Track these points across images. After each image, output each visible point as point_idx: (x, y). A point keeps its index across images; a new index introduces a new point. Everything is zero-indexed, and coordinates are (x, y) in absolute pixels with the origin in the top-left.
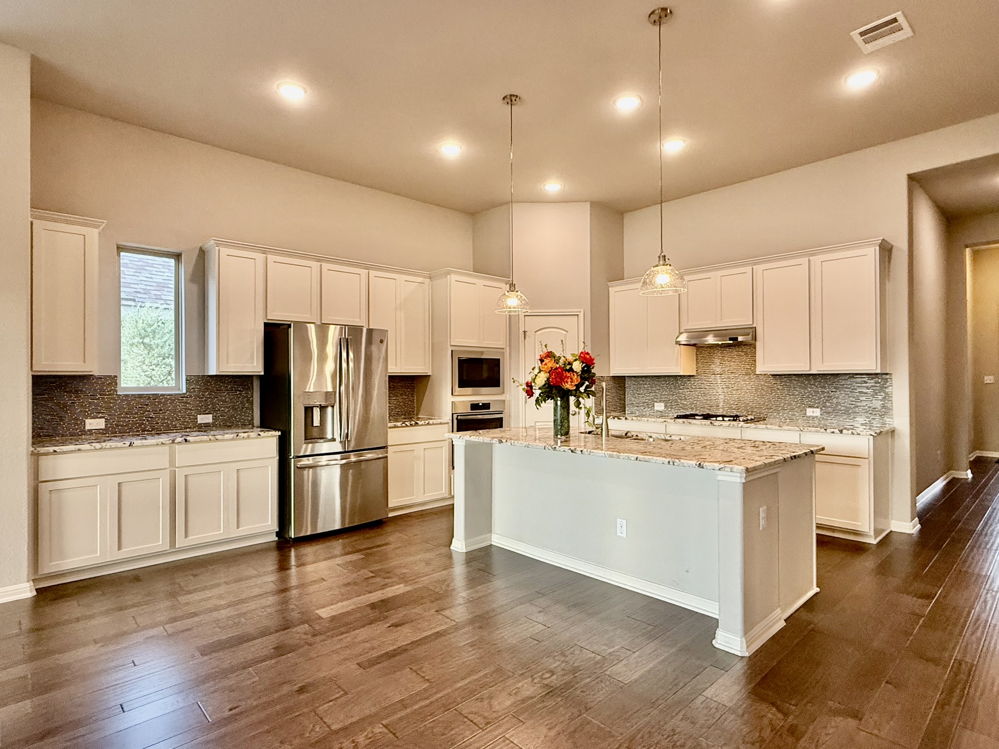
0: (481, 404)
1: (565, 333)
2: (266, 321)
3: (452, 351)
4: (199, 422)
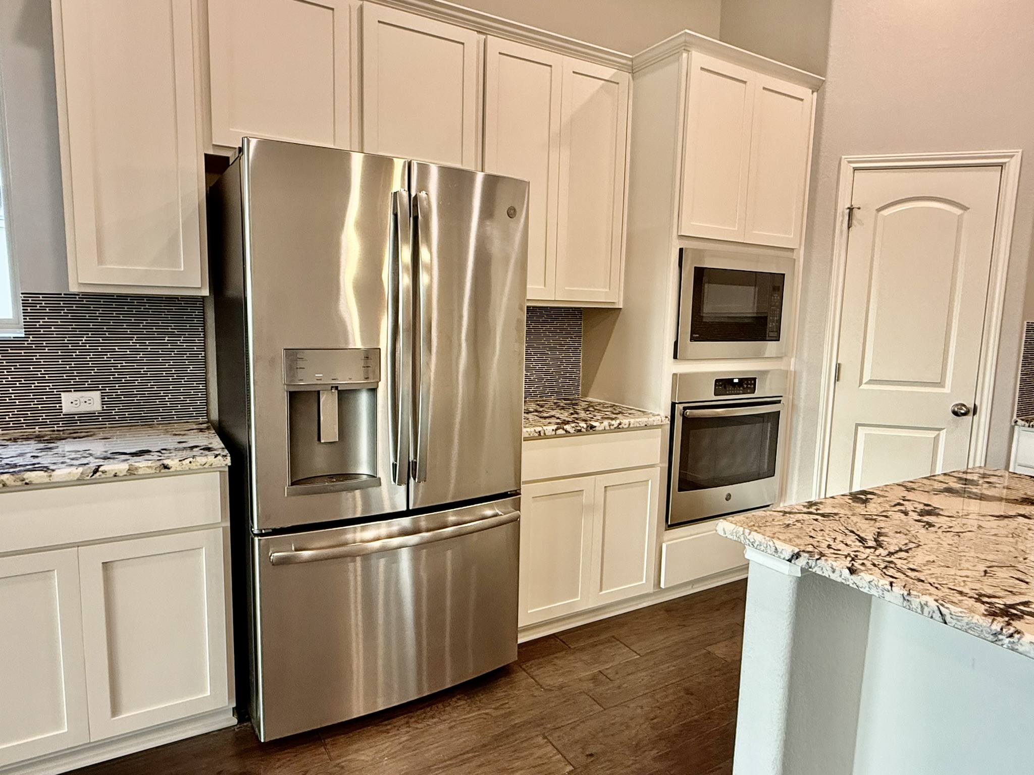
0: (736, 381)
1: (958, 212)
2: (211, 152)
3: (681, 250)
4: (64, 411)
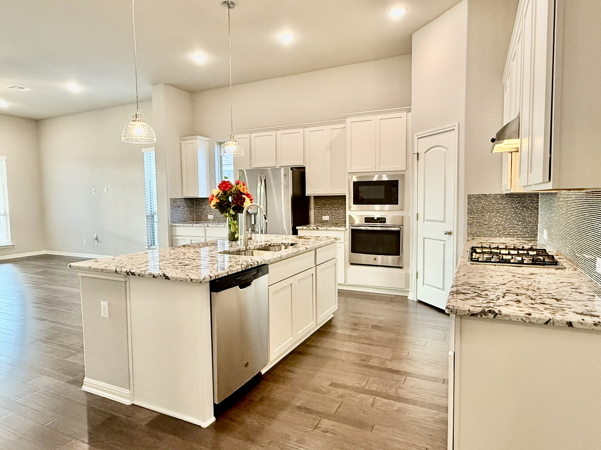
0: (375, 218)
1: (445, 150)
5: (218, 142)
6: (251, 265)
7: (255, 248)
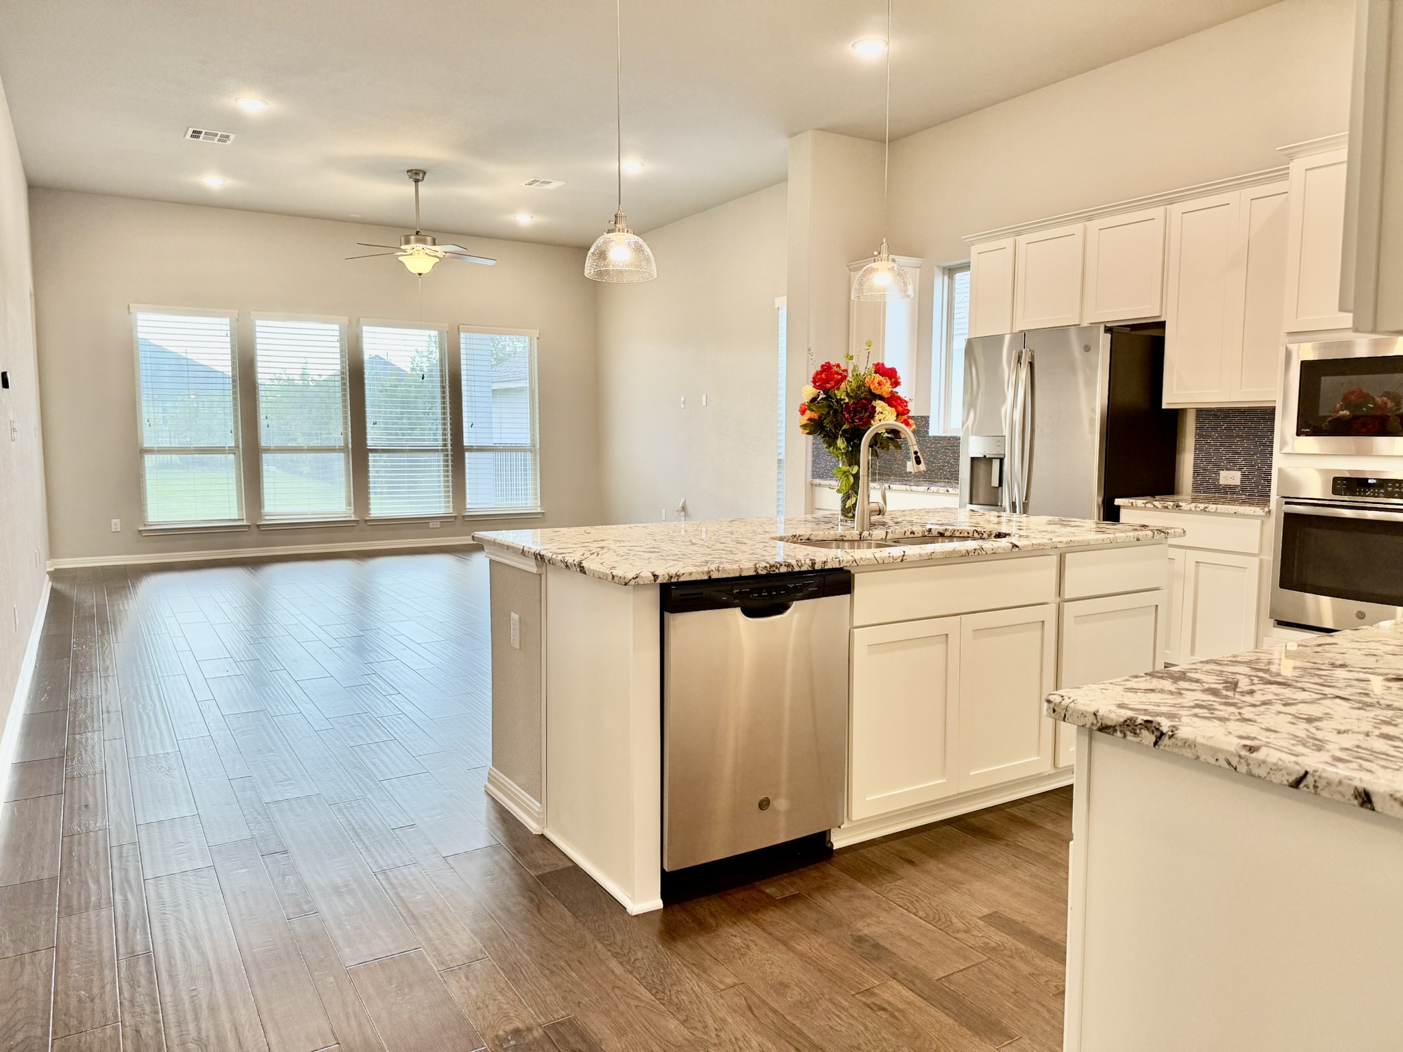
0: (1371, 481)
5: (944, 268)
6: (789, 565)
7: (888, 537)
